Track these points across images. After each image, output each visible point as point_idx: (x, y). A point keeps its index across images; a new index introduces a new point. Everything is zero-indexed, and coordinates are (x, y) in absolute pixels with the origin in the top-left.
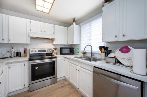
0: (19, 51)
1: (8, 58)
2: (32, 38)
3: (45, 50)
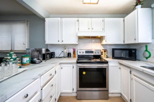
0: (69, 52)
2: (80, 38)
3: (92, 52)
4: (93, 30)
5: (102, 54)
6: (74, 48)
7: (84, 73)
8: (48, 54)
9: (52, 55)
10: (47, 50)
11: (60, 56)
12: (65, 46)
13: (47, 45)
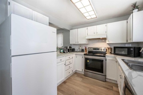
0: (83, 49)
1: (78, 52)
2: (90, 40)
3: (98, 49)
4: (97, 34)
5: (106, 51)
6: (86, 46)
7: (88, 61)
8: (71, 49)
9: (73, 50)
10: (70, 47)
11: (78, 51)
12: (80, 45)
13: (71, 44)
